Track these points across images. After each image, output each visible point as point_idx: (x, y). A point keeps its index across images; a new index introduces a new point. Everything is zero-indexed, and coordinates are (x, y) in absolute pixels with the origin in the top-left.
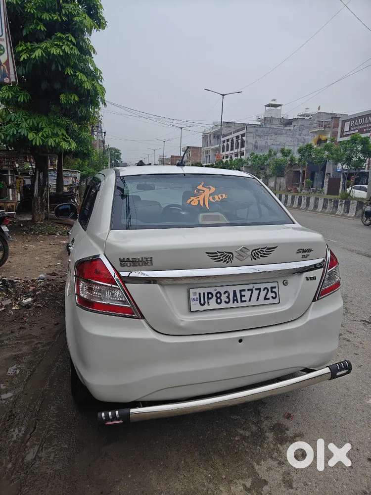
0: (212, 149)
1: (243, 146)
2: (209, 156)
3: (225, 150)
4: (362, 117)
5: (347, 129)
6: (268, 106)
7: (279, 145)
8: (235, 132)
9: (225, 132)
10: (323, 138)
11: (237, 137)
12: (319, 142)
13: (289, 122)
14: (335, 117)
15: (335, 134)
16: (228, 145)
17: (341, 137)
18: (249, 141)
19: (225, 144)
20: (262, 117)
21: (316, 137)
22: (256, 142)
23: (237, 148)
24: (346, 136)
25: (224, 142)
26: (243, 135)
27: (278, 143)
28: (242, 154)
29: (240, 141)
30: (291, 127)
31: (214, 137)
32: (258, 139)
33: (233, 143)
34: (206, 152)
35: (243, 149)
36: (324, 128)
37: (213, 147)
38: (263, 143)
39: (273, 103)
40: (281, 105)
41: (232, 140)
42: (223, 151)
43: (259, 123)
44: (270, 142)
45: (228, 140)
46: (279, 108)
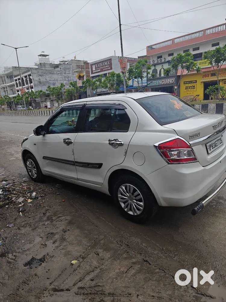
0: (9, 86)
1: (31, 82)
2: (7, 90)
3: (19, 86)
5: (94, 69)
6: (40, 55)
7: (54, 80)
8: (25, 72)
9: (15, 73)
10: (82, 75)
11: (26, 77)
12: (80, 77)
13: (57, 66)
14: (86, 63)
15: (88, 73)
16: (19, 82)
17: (92, 74)
18: (34, 79)
19: (18, 82)
20: (38, 63)
21: (77, 74)
22: (39, 79)
23: (27, 84)
24: (94, 73)
25: (16, 80)
26: (30, 75)
27: (53, 79)
28: (32, 88)
29: (28, 79)
30: (58, 69)
31: (7, 77)
32: (40, 77)
33: (24, 81)
34: (4, 88)
35: (32, 84)
36: (81, 69)
37: (9, 84)
38: (44, 80)
39: (43, 54)
40: (48, 55)
41: (22, 79)
42: (17, 87)
43: (37, 67)
44: (48, 79)
45: (19, 79)
46: (47, 57)
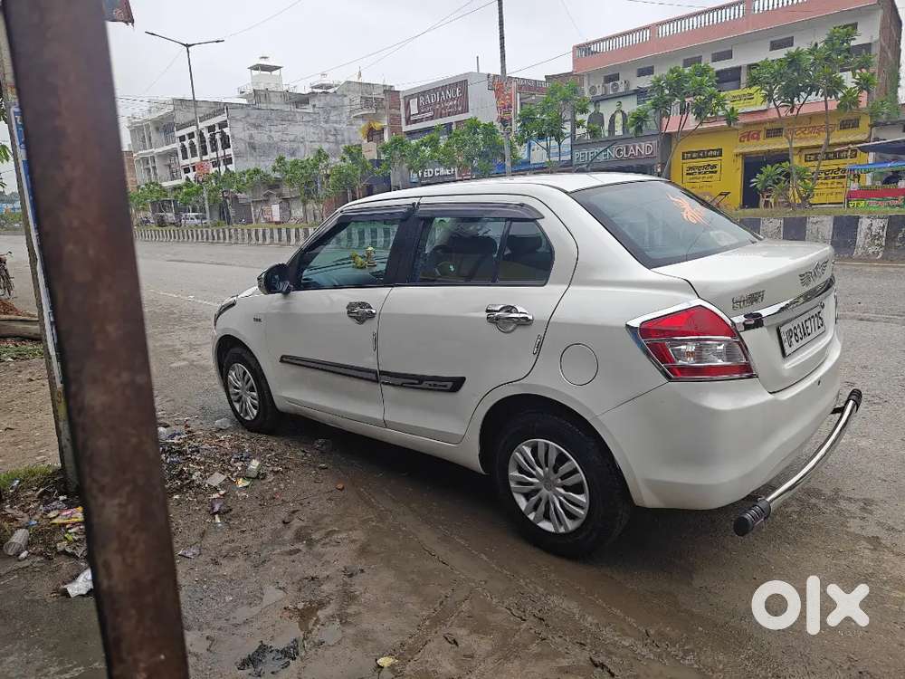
0: (160, 155)
1: (226, 145)
2: (154, 168)
3: (189, 154)
4: (435, 90)
5: (414, 109)
6: (256, 68)
7: (294, 141)
8: (208, 116)
9: (180, 118)
10: (377, 126)
11: (211, 129)
12: (372, 134)
13: (302, 100)
14: (390, 92)
15: (395, 120)
16: (192, 145)
17: (407, 124)
18: (236, 136)
19: (187, 143)
20: (249, 90)
21: (363, 124)
22: (251, 137)
23: (215, 149)
24: (415, 122)
25: (182, 138)
26: (223, 125)
27: (292, 138)
28: (228, 161)
29: (218, 136)
30: (309, 109)
31: (157, 129)
32: (254, 132)
33: (205, 142)
34: (146, 160)
35: (228, 151)
36: (376, 109)
37: (160, 150)
38: (265, 139)
39: (263, 62)
40: (280, 68)
41: (201, 135)
42: (185, 157)
43: (244, 101)
44: (276, 137)
45: (191, 135)
46: (276, 73)
